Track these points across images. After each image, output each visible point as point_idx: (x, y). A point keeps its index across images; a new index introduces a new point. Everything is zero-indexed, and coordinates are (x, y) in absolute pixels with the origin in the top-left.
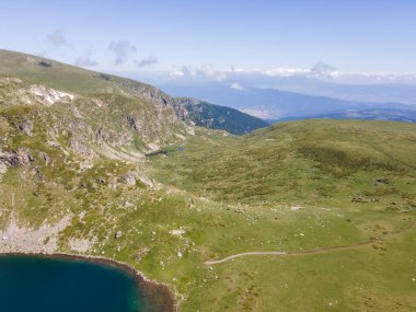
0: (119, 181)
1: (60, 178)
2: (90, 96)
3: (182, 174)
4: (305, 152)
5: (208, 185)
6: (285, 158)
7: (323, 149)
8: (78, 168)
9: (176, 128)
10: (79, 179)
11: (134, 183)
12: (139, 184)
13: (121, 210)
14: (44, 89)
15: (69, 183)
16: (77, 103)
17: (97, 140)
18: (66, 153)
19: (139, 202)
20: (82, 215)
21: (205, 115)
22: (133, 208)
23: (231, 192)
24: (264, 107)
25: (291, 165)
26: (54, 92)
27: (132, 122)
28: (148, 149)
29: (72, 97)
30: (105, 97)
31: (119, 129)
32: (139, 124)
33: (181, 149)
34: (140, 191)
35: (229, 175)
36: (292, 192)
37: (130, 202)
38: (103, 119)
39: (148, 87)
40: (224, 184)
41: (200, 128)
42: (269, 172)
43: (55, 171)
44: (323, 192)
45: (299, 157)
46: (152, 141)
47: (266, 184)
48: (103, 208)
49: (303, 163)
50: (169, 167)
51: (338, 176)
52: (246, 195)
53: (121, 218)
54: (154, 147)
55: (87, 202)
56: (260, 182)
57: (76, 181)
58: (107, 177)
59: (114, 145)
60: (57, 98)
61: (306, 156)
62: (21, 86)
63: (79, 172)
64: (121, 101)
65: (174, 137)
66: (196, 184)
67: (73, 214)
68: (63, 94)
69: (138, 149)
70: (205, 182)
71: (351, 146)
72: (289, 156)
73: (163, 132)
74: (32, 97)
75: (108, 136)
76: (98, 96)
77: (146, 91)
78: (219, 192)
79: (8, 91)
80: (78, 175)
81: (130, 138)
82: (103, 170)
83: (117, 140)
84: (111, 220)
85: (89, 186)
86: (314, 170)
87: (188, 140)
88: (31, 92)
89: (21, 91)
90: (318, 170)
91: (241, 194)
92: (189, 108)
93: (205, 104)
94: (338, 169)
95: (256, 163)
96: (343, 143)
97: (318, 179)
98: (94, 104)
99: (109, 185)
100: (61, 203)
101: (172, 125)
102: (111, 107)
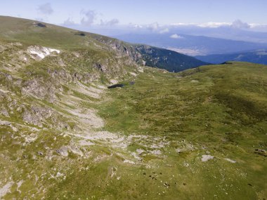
0: (54, 154)
1: (7, 151)
2: (71, 50)
3: (130, 104)
4: (220, 98)
5: (145, 117)
6: (204, 101)
7: (234, 98)
8: (23, 142)
9: (131, 68)
10: (22, 151)
11: (67, 154)
12: (71, 155)
13: (53, 180)
14: (38, 48)
15: (14, 155)
16: (62, 55)
17: (73, 80)
18: (15, 129)
19: (69, 171)
20: (20, 184)
21: (154, 55)
22: (62, 178)
23: (160, 125)
24: (196, 47)
25: (208, 108)
26: (46, 49)
27: (99, 66)
28: (110, 83)
29: (58, 52)
30: (81, 51)
31: (90, 71)
32: (104, 68)
33: (133, 83)
34: (72, 161)
35: (161, 110)
36: (205, 133)
37: (61, 172)
38: (79, 65)
39: (114, 41)
40: (157, 117)
41: (147, 68)
42: (190, 112)
43: (3, 145)
44: (231, 138)
45: (214, 102)
46: (113, 78)
47: (186, 122)
48: (37, 178)
49: (217, 107)
50: (122, 97)
51: (245, 124)
52: (171, 130)
53: (50, 189)
54: (114, 82)
55: (26, 172)
56: (183, 120)
57: (20, 152)
58: (45, 151)
59: (86, 82)
60: (48, 53)
61: (220, 102)
62: (21, 48)
63: (24, 144)
64: (92, 53)
65: (129, 74)
66: (137, 115)
67: (13, 182)
68: (52, 50)
69: (103, 83)
70: (144, 114)
71: (258, 98)
72: (207, 100)
73: (121, 72)
74: (27, 55)
75: (81, 77)
76: (76, 50)
77: (112, 43)
78: (152, 123)
79: (11, 53)
80: (23, 148)
81: (98, 76)
82: (43, 144)
83: (88, 79)
84: (41, 192)
85: (30, 157)
86: (225, 114)
87: (138, 77)
88: (28, 51)
89: (20, 52)
90: (229, 115)
91: (168, 128)
92: (143, 51)
93: (154, 48)
94: (246, 117)
95: (182, 103)
96: (251, 94)
97: (228, 123)
98: (73, 56)
99: (46, 157)
100: (6, 172)
101: (129, 66)
102: (85, 57)
